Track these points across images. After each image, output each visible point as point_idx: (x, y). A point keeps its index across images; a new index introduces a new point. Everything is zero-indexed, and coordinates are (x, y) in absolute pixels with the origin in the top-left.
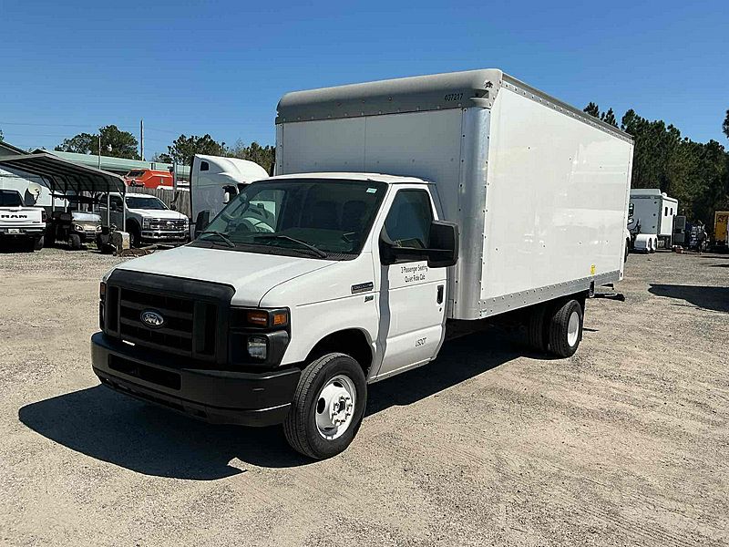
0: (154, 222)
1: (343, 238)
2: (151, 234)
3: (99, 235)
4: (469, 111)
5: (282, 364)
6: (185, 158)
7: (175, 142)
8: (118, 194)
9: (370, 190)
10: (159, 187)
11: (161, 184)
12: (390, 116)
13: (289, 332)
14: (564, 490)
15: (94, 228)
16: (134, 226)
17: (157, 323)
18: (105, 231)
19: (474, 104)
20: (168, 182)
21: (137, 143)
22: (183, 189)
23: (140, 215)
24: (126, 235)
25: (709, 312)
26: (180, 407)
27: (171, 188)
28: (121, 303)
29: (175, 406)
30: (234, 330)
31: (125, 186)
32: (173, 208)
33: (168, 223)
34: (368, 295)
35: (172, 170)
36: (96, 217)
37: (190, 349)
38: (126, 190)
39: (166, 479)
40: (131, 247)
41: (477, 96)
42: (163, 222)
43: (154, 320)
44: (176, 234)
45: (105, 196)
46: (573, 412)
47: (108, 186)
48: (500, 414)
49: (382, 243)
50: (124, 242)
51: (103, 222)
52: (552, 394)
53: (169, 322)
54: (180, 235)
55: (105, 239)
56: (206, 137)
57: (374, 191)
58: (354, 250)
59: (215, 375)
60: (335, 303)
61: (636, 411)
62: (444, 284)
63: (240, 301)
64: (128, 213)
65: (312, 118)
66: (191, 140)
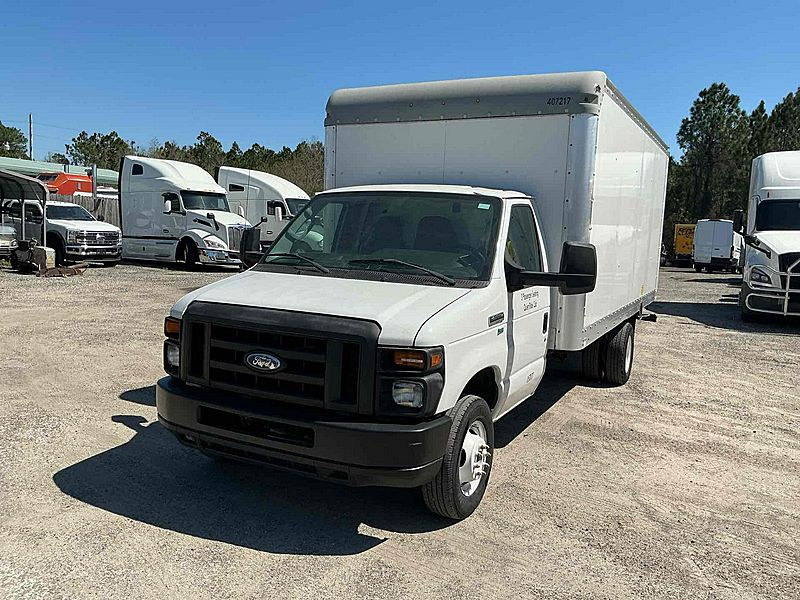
0: (79, 235)
1: (460, 261)
2: (77, 250)
3: (13, 251)
4: (577, 118)
5: (437, 412)
6: (86, 159)
7: (74, 140)
8: (36, 202)
9: (481, 206)
10: (76, 194)
11: (79, 190)
12: (479, 120)
13: (443, 374)
14: (734, 536)
15: (7, 243)
16: (55, 239)
17: (272, 367)
18: (23, 246)
19: (584, 110)
20: (87, 187)
21: (26, 140)
22: (105, 196)
23: (64, 228)
24: (50, 252)
25: (718, 331)
26: (313, 470)
27: (90, 195)
28: (209, 343)
29: (305, 468)
30: (383, 374)
31: (45, 193)
32: (101, 219)
33: (98, 236)
34: (500, 328)
35: (90, 173)
36: (11, 230)
37: (322, 398)
38: (48, 198)
39: (302, 557)
40: (57, 265)
41: (586, 100)
42: (91, 236)
43: (267, 363)
44: (108, 250)
45: (19, 205)
46: (677, 447)
47: (23, 192)
48: (606, 453)
49: (508, 267)
50: (48, 260)
51: (17, 236)
52: (639, 427)
53: (290, 366)
54: (112, 250)
55: (22, 256)
56: (111, 135)
57: (487, 207)
58: (483, 277)
59: (363, 428)
60: (476, 339)
61: (734, 442)
62: (548, 310)
63: (388, 340)
64: (49, 224)
65: (376, 120)
66: (93, 138)
